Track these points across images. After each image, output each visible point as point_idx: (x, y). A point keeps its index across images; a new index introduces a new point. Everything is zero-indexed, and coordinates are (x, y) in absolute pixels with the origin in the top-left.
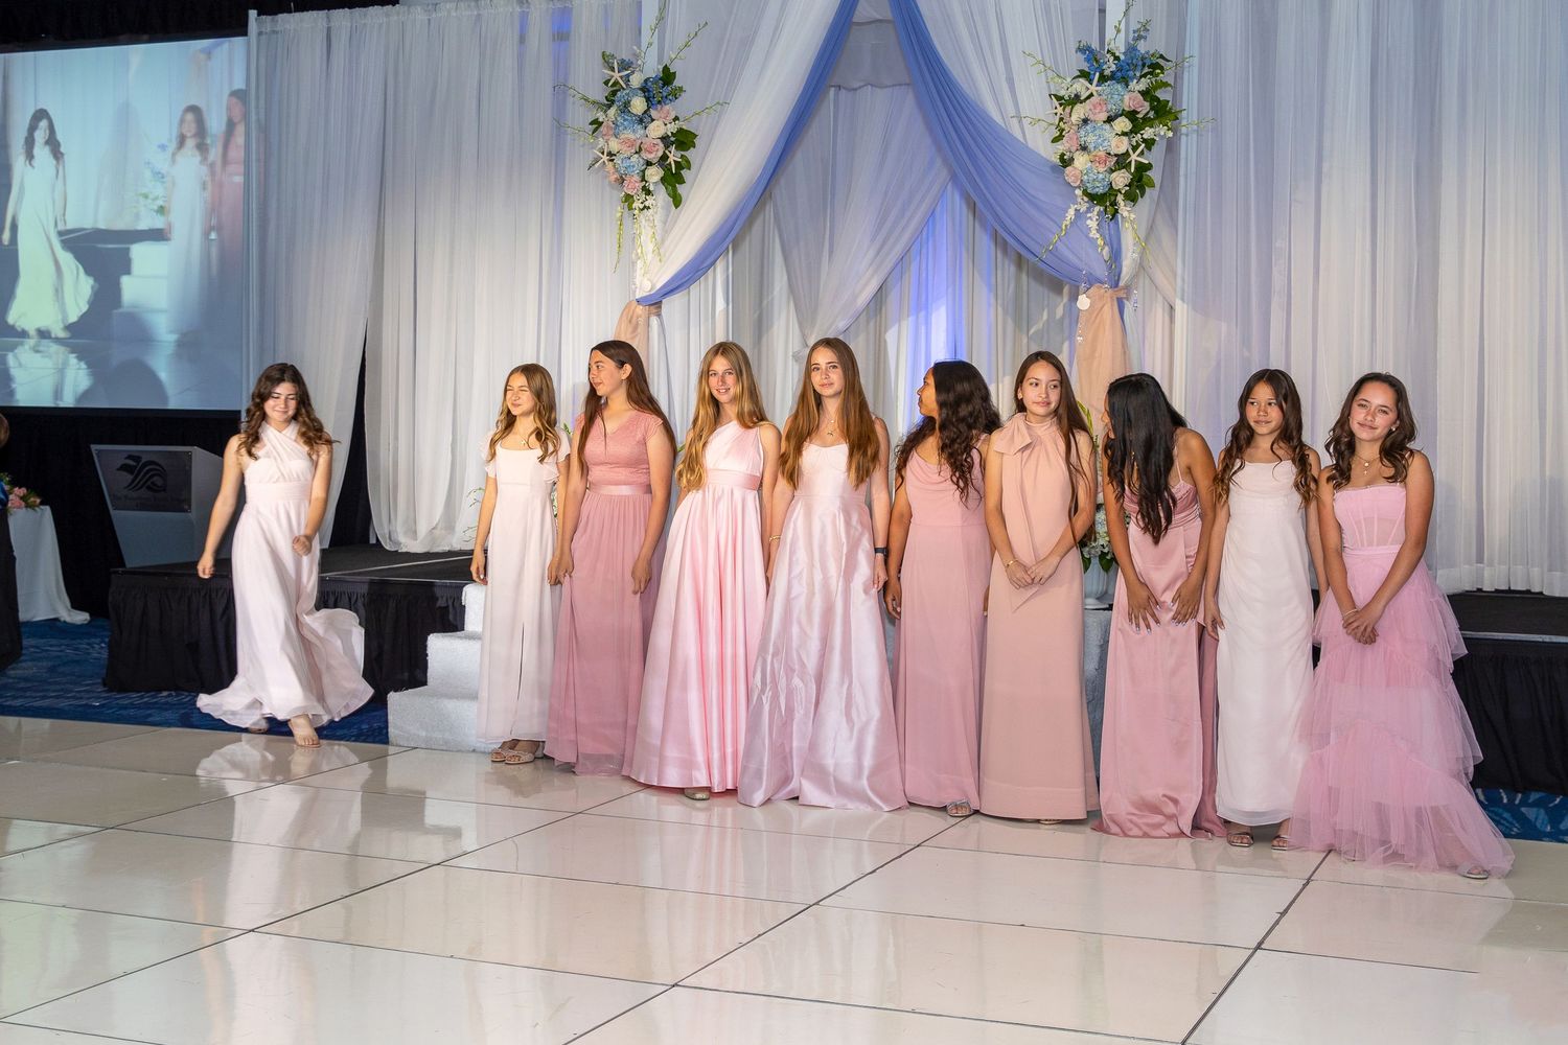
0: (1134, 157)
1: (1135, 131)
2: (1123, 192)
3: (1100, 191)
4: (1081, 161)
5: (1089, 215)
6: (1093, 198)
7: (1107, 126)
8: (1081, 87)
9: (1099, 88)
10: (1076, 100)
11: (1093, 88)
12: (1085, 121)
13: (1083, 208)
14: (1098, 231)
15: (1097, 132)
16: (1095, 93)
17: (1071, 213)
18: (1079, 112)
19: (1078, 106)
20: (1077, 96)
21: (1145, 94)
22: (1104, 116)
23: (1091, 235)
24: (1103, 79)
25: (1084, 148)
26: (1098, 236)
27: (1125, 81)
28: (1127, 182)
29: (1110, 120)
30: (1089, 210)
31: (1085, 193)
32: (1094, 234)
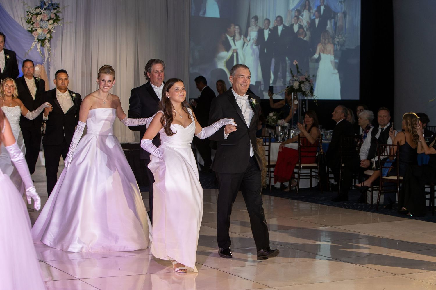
0: (52, 30)
1: (53, 24)
2: (48, 39)
3: (43, 39)
4: (39, 31)
5: (37, 45)
6: (39, 40)
7: (48, 22)
8: (38, 10)
9: (44, 11)
10: (37, 14)
11: (42, 11)
12: (42, 20)
13: (36, 43)
14: (40, 49)
15: (46, 23)
16: (43, 13)
17: (34, 44)
18: (39, 18)
19: (39, 16)
20: (38, 13)
21: (55, 13)
22: (47, 19)
23: (38, 50)
24: (45, 9)
25: (41, 27)
26: (40, 51)
27: (50, 10)
28: (49, 36)
29: (48, 21)
30: (37, 44)
31: (38, 39)
32: (39, 50)
